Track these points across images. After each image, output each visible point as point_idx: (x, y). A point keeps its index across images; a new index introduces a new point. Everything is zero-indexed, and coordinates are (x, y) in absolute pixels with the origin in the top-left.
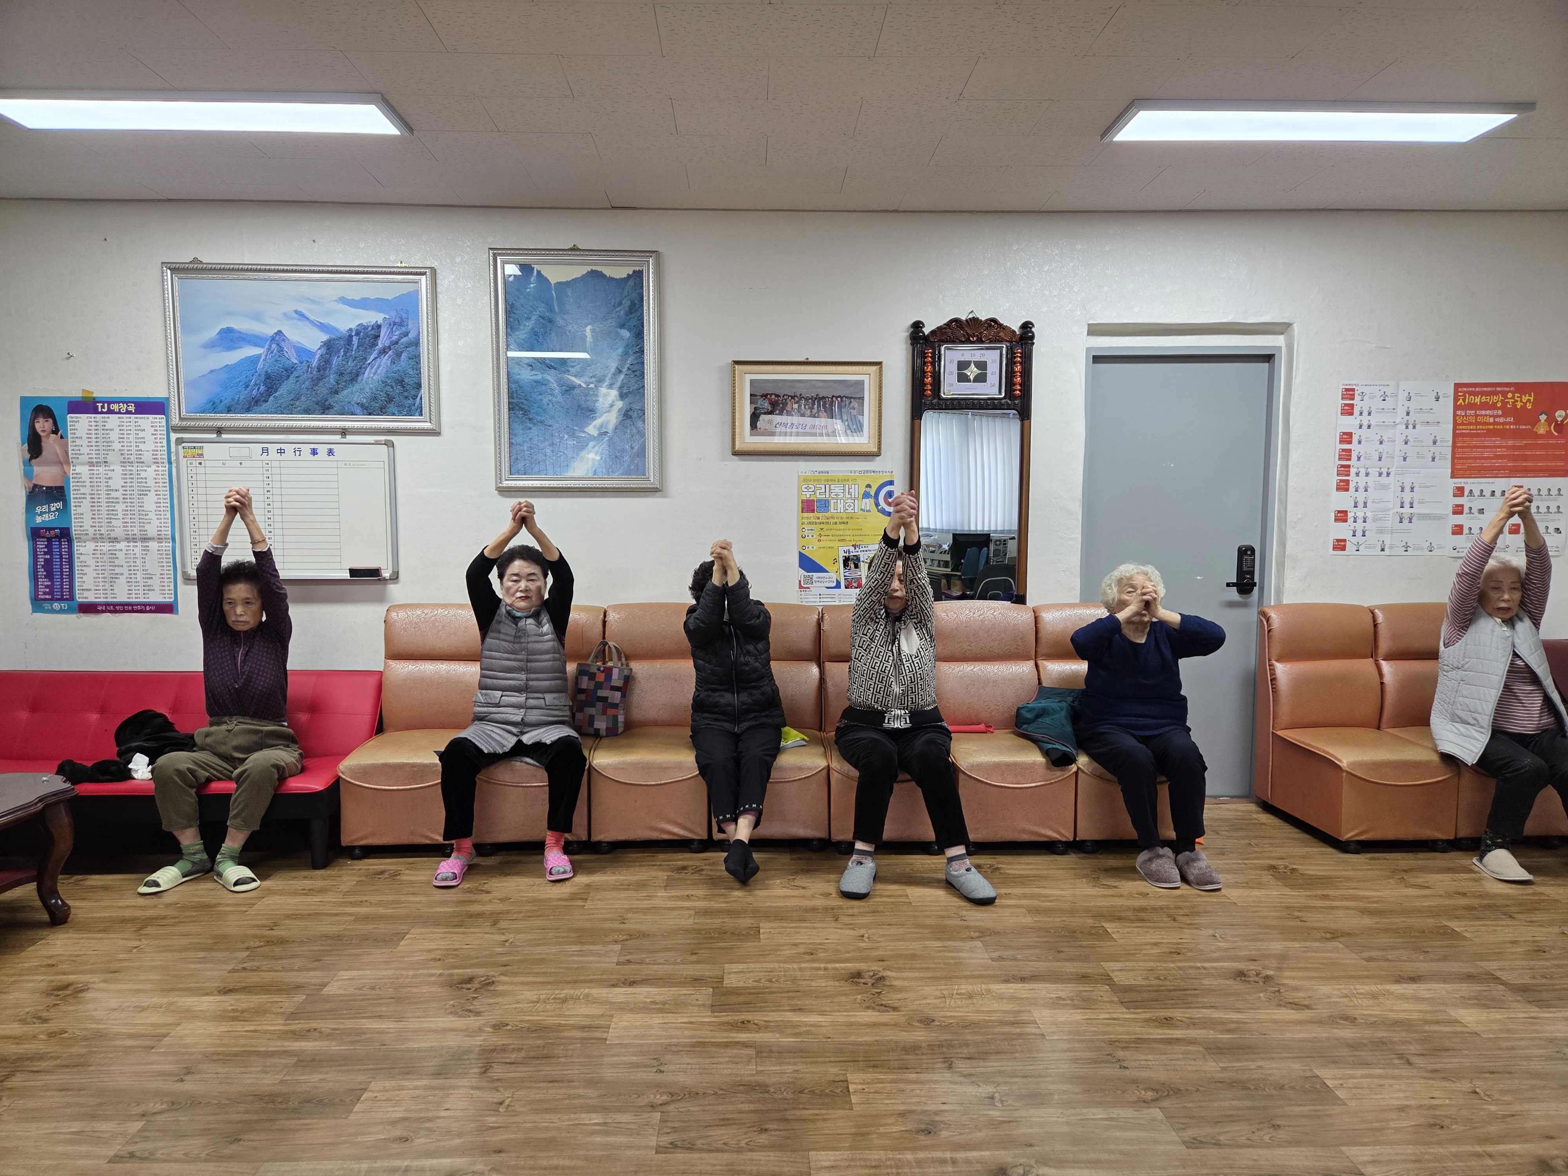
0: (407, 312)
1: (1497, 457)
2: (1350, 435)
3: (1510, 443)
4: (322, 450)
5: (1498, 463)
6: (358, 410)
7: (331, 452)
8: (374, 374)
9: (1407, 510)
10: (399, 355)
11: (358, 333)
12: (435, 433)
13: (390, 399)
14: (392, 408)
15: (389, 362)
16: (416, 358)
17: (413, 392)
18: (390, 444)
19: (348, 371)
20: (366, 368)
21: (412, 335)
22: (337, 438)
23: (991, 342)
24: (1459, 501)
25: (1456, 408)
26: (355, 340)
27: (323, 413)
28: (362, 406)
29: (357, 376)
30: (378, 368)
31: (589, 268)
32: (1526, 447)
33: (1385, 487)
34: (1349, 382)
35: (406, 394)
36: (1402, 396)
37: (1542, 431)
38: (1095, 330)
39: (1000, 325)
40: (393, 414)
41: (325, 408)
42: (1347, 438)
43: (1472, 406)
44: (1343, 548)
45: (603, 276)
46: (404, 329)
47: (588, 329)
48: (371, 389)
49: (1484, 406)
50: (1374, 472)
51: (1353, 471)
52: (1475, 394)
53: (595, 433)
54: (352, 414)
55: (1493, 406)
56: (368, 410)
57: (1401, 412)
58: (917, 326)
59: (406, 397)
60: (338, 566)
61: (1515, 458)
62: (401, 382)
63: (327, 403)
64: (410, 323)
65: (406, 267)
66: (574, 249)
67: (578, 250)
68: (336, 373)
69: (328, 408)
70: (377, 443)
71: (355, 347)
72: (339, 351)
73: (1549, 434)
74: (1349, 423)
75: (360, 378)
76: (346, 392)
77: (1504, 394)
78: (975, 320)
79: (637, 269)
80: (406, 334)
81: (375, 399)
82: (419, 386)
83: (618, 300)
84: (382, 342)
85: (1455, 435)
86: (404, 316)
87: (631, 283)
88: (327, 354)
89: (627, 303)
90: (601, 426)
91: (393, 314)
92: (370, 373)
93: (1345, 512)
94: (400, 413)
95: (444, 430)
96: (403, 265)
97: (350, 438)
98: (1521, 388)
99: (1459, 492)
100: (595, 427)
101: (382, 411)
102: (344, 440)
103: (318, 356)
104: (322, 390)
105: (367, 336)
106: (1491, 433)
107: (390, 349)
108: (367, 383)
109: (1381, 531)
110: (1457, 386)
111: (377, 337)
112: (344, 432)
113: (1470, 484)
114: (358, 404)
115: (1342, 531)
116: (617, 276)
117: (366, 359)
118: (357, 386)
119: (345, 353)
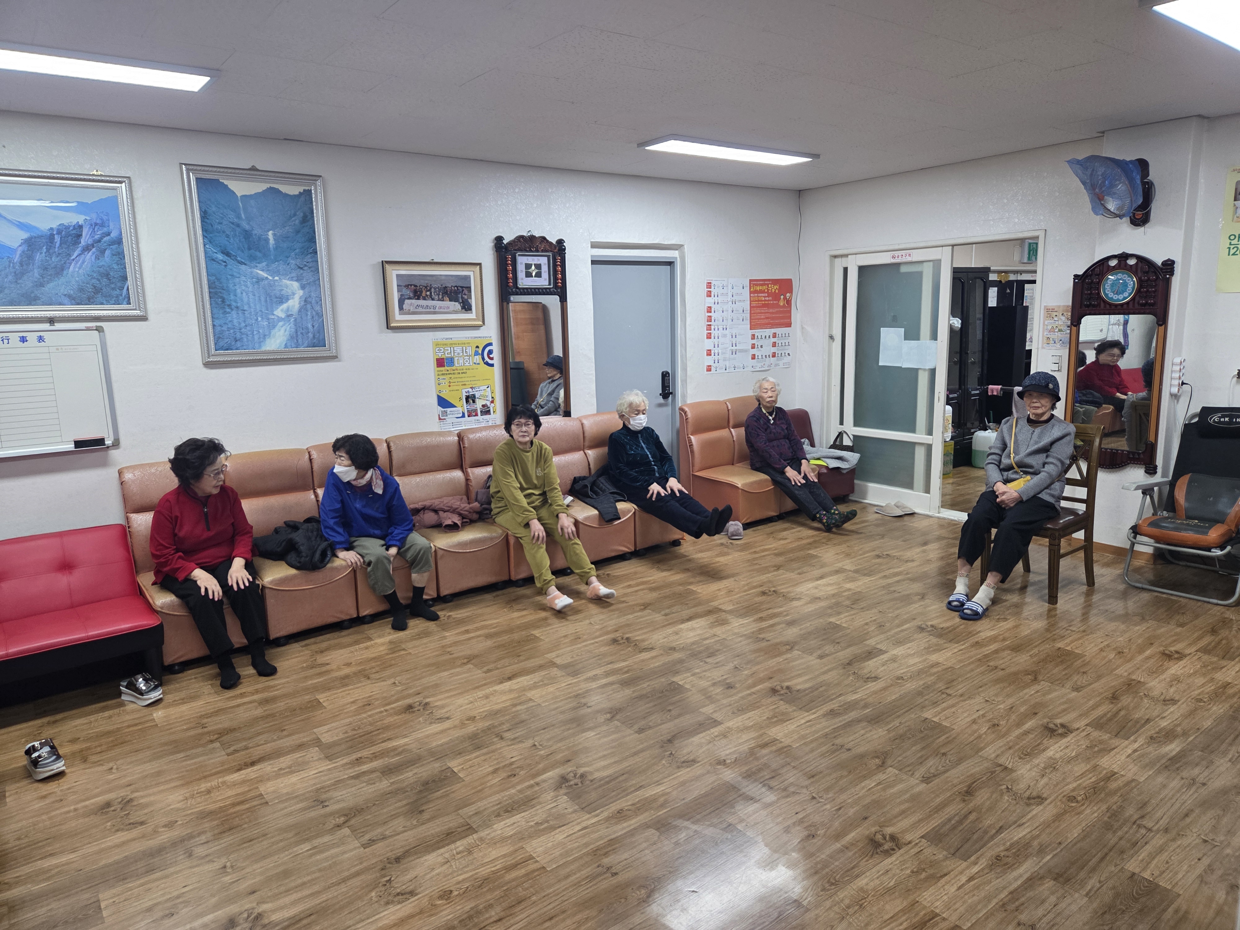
0: (107, 215)
1: (767, 318)
2: (710, 307)
3: (771, 310)
4: (32, 338)
5: (766, 321)
6: (66, 300)
7: (41, 339)
8: (80, 268)
9: (734, 348)
10: (103, 252)
11: (59, 232)
12: (143, 318)
13: (97, 290)
14: (99, 297)
15: (93, 258)
16: (121, 255)
17: (119, 284)
18: (99, 330)
19: (53, 265)
20: (71, 264)
21: (114, 235)
22: (46, 326)
23: (542, 251)
24: (754, 341)
25: (751, 293)
26: (57, 239)
27: (30, 304)
28: (69, 296)
29: (62, 269)
30: (83, 262)
31: (268, 185)
32: (777, 312)
33: (725, 336)
34: (708, 279)
35: (113, 286)
36: (730, 287)
37: (782, 304)
38: (594, 245)
39: (547, 241)
40: (102, 304)
41: (31, 300)
42: (709, 310)
43: (756, 292)
44: (710, 370)
45: (280, 192)
46: (105, 230)
47: (270, 233)
48: (77, 282)
49: (762, 292)
50: (721, 329)
51: (712, 327)
52: (757, 285)
53: (283, 315)
54: (60, 304)
55: (763, 292)
56: (76, 301)
57: (730, 295)
58: (499, 239)
59: (113, 289)
60: (59, 439)
61: (773, 318)
62: (107, 275)
63: (33, 295)
64: (111, 224)
65: (101, 175)
66: (253, 169)
67: (258, 170)
68: (39, 267)
69: (35, 300)
70: (88, 329)
71: (57, 245)
72: (41, 248)
73: (784, 306)
74: (710, 301)
75: (65, 272)
76: (51, 285)
77: (768, 285)
78: (532, 238)
79: (307, 188)
80: (109, 234)
81: (81, 290)
82: (125, 278)
83: (293, 212)
84: (85, 240)
85: (751, 307)
86: (105, 218)
87: (302, 199)
88: (28, 250)
89: (300, 214)
90: (288, 310)
91: (94, 216)
92: (74, 268)
93: (710, 350)
94: (108, 303)
95: (151, 316)
96: (99, 173)
97: (58, 326)
98: (775, 282)
99: (753, 337)
100: (282, 310)
101: (90, 301)
102: (52, 328)
103: (19, 252)
104: (27, 283)
105: (68, 235)
106: (764, 306)
107: (93, 247)
108: (72, 276)
109: (725, 360)
110: (751, 281)
111: (79, 236)
112: (51, 321)
113: (758, 332)
114: (65, 295)
115: (709, 361)
116: (291, 193)
117: (70, 255)
118: (62, 280)
119: (48, 250)
